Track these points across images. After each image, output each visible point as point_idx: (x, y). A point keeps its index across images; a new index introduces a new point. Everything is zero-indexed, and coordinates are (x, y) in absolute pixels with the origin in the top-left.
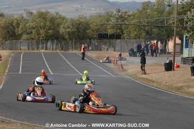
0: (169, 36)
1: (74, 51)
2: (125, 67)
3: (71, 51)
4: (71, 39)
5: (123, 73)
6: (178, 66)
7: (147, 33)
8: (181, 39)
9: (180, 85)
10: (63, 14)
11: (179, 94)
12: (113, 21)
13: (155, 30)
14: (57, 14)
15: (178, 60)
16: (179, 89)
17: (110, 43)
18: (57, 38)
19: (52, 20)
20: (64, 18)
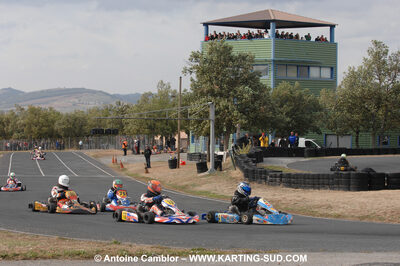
0: (174, 130)
1: (70, 150)
2: (126, 166)
3: (66, 150)
4: (66, 136)
5: (123, 173)
6: (184, 163)
7: (150, 127)
8: (188, 133)
9: (185, 183)
10: (58, 110)
11: (183, 193)
12: (113, 115)
13: (158, 124)
14: (51, 109)
15: (183, 157)
16: (184, 188)
17: (110, 140)
18: (51, 136)
19: (45, 116)
20: (59, 114)
